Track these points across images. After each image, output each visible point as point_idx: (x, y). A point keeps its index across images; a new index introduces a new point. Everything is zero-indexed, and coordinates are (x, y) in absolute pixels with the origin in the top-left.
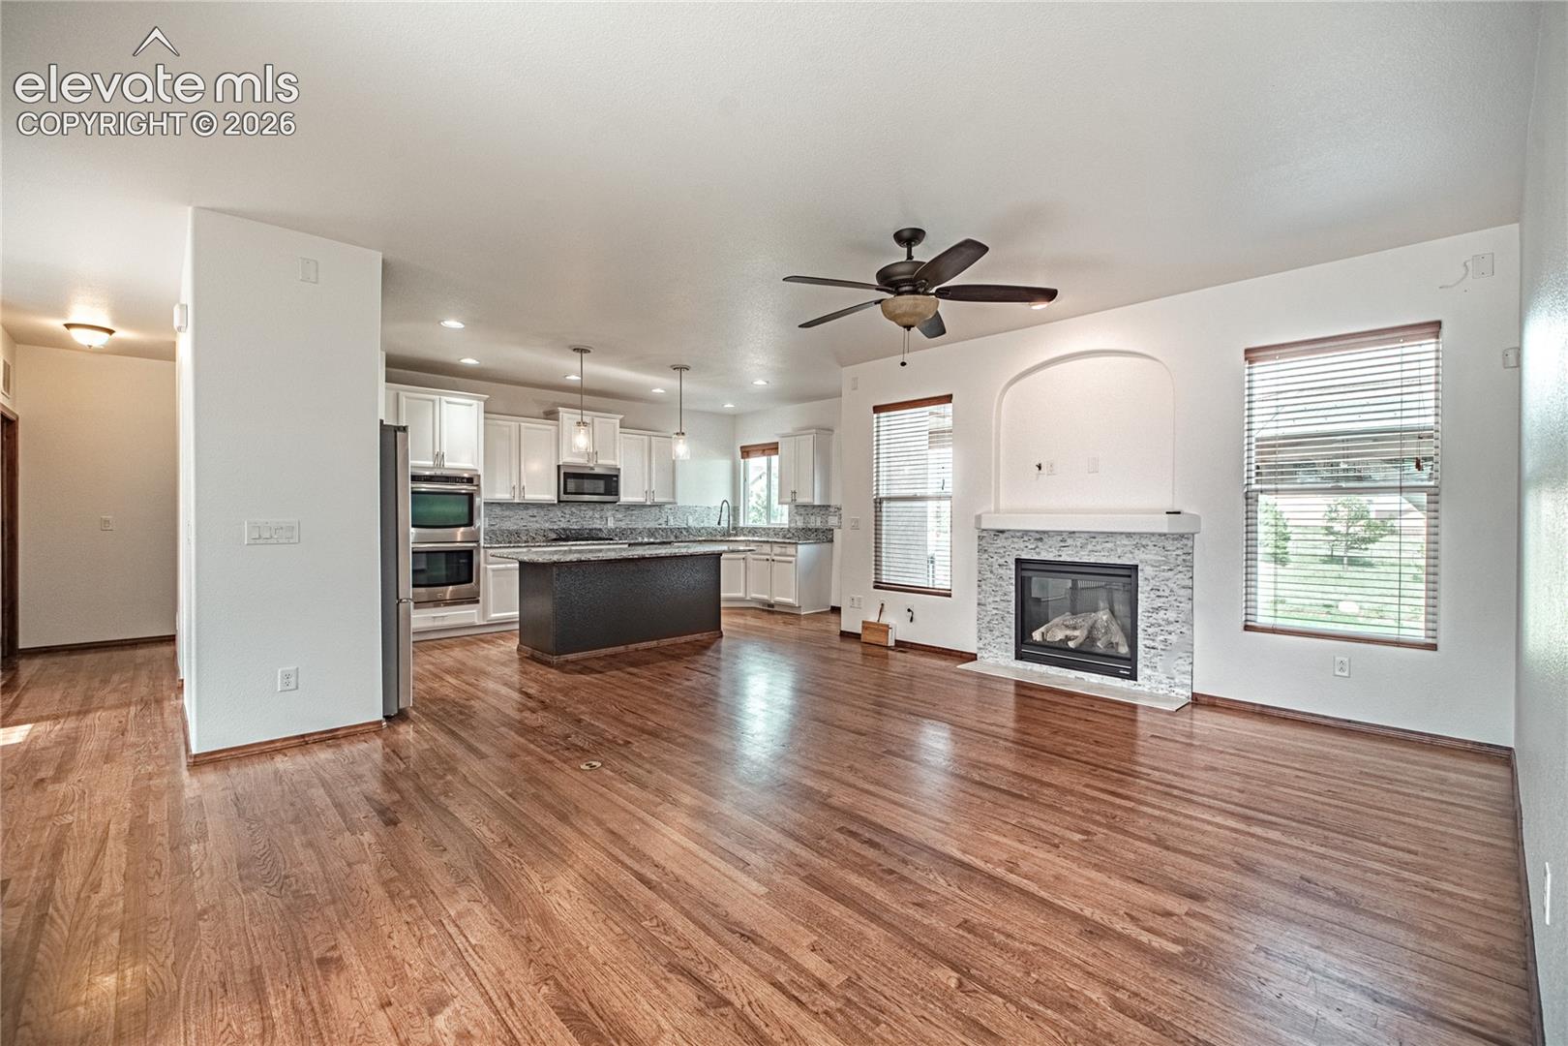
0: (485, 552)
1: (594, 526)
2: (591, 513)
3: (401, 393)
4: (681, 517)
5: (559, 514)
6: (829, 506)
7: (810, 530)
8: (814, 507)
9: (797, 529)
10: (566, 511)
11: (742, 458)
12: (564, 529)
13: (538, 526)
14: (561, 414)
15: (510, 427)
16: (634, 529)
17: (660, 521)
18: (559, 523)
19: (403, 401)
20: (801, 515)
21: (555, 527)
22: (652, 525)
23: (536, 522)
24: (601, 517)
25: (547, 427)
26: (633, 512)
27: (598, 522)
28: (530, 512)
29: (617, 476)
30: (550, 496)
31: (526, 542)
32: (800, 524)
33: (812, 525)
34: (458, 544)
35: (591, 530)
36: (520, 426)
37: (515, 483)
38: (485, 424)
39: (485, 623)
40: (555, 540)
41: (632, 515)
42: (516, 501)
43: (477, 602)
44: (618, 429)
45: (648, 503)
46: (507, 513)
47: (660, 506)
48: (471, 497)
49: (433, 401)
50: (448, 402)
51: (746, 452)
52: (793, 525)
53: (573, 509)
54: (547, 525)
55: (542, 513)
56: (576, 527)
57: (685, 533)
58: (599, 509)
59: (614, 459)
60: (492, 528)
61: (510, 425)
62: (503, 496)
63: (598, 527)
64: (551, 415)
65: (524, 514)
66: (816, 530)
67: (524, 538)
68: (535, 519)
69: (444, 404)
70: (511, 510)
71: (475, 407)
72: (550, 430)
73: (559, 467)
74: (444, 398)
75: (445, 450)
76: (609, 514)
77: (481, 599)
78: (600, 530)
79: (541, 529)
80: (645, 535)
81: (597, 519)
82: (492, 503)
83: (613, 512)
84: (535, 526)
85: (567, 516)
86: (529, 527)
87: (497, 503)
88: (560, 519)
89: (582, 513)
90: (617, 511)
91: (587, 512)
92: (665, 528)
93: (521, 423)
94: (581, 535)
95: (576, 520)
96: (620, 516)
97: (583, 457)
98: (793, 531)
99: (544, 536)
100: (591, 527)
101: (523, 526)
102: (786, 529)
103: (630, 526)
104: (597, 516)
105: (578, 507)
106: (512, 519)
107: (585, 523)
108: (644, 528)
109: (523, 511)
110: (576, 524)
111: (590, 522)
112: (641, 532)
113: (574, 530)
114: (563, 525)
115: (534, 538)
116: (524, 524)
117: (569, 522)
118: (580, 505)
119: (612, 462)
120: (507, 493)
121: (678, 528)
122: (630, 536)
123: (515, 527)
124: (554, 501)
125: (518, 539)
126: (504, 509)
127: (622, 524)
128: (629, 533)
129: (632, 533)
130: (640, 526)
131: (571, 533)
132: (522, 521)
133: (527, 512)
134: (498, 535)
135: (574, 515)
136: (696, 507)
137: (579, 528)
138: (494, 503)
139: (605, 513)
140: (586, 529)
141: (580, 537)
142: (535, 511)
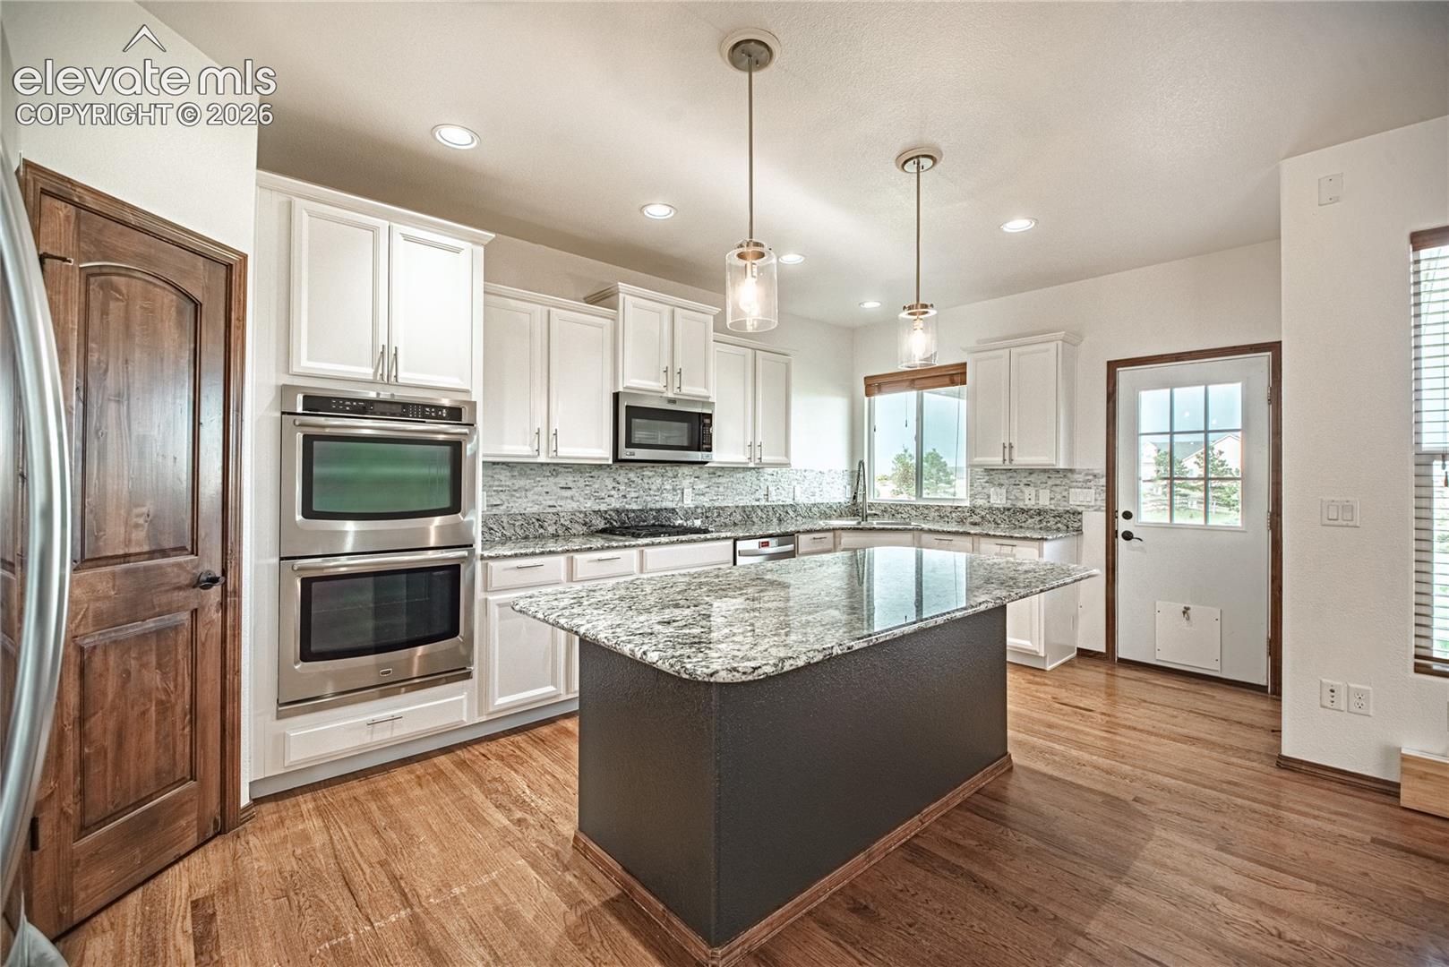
0: (484, 567)
1: (664, 504)
2: (659, 481)
3: (298, 202)
4: (786, 486)
5: (609, 483)
6: (1071, 471)
7: (1023, 511)
8: (1057, 471)
10: (620, 479)
11: (867, 395)
12: (617, 511)
13: (575, 505)
14: (621, 295)
15: (530, 314)
16: (723, 509)
17: (757, 495)
18: (607, 500)
19: (303, 222)
20: (1001, 485)
21: (603, 507)
22: (747, 501)
23: (572, 498)
24: (674, 490)
25: (594, 320)
26: (721, 480)
27: (670, 497)
28: (562, 481)
29: (710, 416)
30: (602, 451)
31: (555, 536)
34: (431, 555)
35: (659, 511)
36: (549, 312)
37: (540, 423)
38: (486, 304)
39: (484, 719)
40: (603, 531)
41: (718, 486)
42: (542, 459)
43: (468, 676)
44: (712, 334)
45: (745, 464)
46: (522, 482)
48: (456, 447)
49: (374, 230)
50: (407, 238)
51: (874, 385)
52: (980, 502)
53: (632, 475)
54: (590, 505)
55: (581, 483)
56: (635, 507)
57: (791, 513)
58: (670, 474)
59: (706, 387)
60: (495, 511)
61: (530, 309)
62: (517, 447)
63: (670, 505)
64: (603, 297)
65: (551, 483)
67: (551, 530)
68: (568, 493)
69: (398, 240)
70: (528, 476)
71: (464, 257)
72: (601, 326)
73: (616, 396)
74: (399, 228)
75: (399, 341)
76: (686, 483)
77: (475, 669)
78: (673, 510)
79: (581, 512)
80: (738, 517)
81: (668, 491)
82: (494, 463)
83: (692, 480)
84: (571, 506)
85: (622, 487)
86: (559, 508)
87: (503, 463)
88: (613, 492)
89: (645, 481)
90: (698, 477)
91: (653, 480)
92: (765, 507)
93: (552, 309)
94: (644, 521)
95: (636, 495)
96: (702, 486)
97: (657, 380)
98: (983, 513)
99: (585, 524)
100: (658, 507)
101: (550, 506)
102: (966, 510)
103: (717, 504)
104: (668, 487)
105: (639, 471)
106: (529, 494)
107: (649, 499)
108: (737, 507)
109: (551, 479)
110: (636, 502)
111: (657, 498)
112: (731, 513)
113: (633, 511)
114: (616, 504)
115: (567, 529)
116: (551, 503)
117: (624, 497)
118: (643, 467)
119: (703, 390)
120: (525, 444)
121: (783, 506)
122: (717, 519)
123: (535, 509)
124: (607, 459)
125: (541, 531)
126: (516, 473)
127: (705, 499)
128: (715, 515)
129: (719, 515)
130: (729, 503)
131: (628, 519)
132: (547, 497)
133: (557, 480)
134: (505, 525)
135: (633, 486)
136: (805, 471)
137: (640, 508)
138: (498, 463)
139: (680, 481)
140: (651, 510)
141: (642, 524)
142: (571, 478)
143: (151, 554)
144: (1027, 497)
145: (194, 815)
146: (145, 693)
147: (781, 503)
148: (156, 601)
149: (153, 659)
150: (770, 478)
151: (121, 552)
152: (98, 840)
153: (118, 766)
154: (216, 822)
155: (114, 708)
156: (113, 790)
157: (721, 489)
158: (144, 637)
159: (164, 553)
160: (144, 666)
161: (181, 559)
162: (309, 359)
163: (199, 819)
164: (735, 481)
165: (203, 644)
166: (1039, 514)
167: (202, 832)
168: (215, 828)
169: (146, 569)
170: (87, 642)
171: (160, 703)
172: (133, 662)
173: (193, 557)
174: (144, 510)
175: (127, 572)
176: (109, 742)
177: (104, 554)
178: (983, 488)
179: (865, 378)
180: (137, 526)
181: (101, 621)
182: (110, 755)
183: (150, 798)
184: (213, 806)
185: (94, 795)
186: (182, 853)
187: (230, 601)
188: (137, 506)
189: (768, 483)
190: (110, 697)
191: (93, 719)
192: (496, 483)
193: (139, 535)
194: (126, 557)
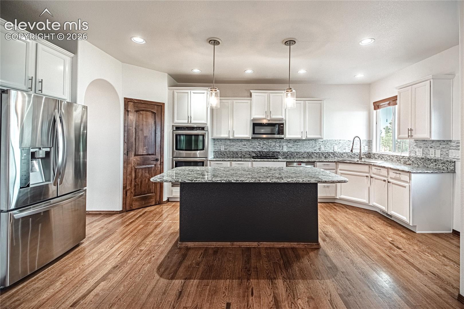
0: (210, 162)
1: (276, 150)
2: (274, 143)
4: (329, 146)
5: (257, 144)
7: (429, 160)
9: (416, 158)
10: (261, 143)
11: (375, 108)
12: (259, 152)
13: (247, 150)
14: (253, 94)
15: (228, 102)
16: (299, 153)
17: (315, 149)
18: (257, 148)
20: (420, 147)
21: (255, 150)
22: (310, 150)
23: (246, 148)
24: (280, 146)
25: (245, 101)
26: (299, 143)
27: (278, 148)
28: (243, 143)
29: (283, 124)
31: (241, 157)
32: (420, 155)
33: (431, 156)
34: (198, 159)
35: (273, 152)
37: (230, 129)
41: (297, 145)
42: (231, 138)
45: (304, 138)
46: (232, 143)
47: (315, 140)
49: (187, 93)
50: (194, 93)
51: (377, 106)
52: (412, 155)
53: (265, 142)
54: (251, 150)
55: (249, 144)
56: (266, 151)
57: (332, 155)
58: (278, 141)
59: (282, 116)
60: (226, 150)
63: (278, 151)
65: (240, 144)
66: (435, 161)
67: (240, 156)
68: (245, 146)
69: (192, 94)
70: (234, 142)
72: (247, 103)
73: (251, 120)
74: (192, 91)
75: (192, 115)
76: (284, 144)
78: (279, 152)
79: (248, 152)
80: (305, 156)
81: (277, 147)
82: (226, 139)
83: (287, 143)
84: (246, 150)
85: (261, 145)
86: (243, 150)
87: (228, 139)
88: (258, 146)
89: (269, 143)
90: (289, 142)
91: (272, 143)
92: (318, 153)
93: (234, 101)
94: (268, 155)
95: (266, 147)
96: (291, 145)
97: (263, 115)
98: (413, 160)
99: (249, 155)
100: (274, 151)
101: (240, 150)
102: (406, 158)
103: (296, 151)
104: (277, 145)
105: (267, 140)
106: (235, 146)
107: (271, 149)
108: (305, 152)
109: (241, 143)
110: (266, 149)
111: (273, 148)
112: (302, 154)
113: (265, 152)
114: (259, 150)
115: (244, 156)
116: (240, 149)
117: (262, 148)
118: (268, 140)
119: (281, 116)
120: (227, 134)
121: (327, 153)
122: (296, 156)
123: (236, 150)
124: (250, 138)
125: (237, 156)
126: (231, 141)
127: (292, 149)
128: (295, 154)
129: (297, 154)
130: (302, 151)
131: (263, 154)
132: (239, 147)
133: (242, 143)
134: (228, 154)
135: (265, 145)
136: (340, 140)
137: (268, 151)
138: (227, 139)
139: (282, 144)
140: (271, 152)
141: (267, 156)
142: (246, 143)
143: (147, 155)
144: (431, 153)
145: (154, 199)
146: (146, 177)
147: (327, 152)
148: (148, 162)
149: (147, 172)
150: (321, 143)
151: (142, 154)
152: (137, 198)
153: (141, 187)
154: (158, 202)
155: (140, 178)
156: (140, 191)
157: (299, 146)
158: (145, 168)
159: (150, 155)
160: (146, 172)
161: (152, 156)
162: (177, 120)
163: (155, 200)
164: (305, 144)
165: (156, 171)
166: (435, 162)
167: (156, 202)
168: (158, 203)
169: (146, 157)
170: (136, 167)
171: (148, 179)
172: (144, 172)
173: (155, 156)
174: (146, 148)
175: (142, 157)
176: (139, 183)
177: (139, 154)
178: (414, 148)
179: (373, 103)
180: (144, 150)
181: (138, 164)
182: (139, 185)
183: (146, 194)
184: (158, 199)
185: (136, 191)
186: (152, 205)
187: (162, 163)
188: (145, 147)
189: (320, 145)
190: (140, 176)
191: (137, 179)
192: (226, 144)
193: (145, 151)
194: (143, 155)
